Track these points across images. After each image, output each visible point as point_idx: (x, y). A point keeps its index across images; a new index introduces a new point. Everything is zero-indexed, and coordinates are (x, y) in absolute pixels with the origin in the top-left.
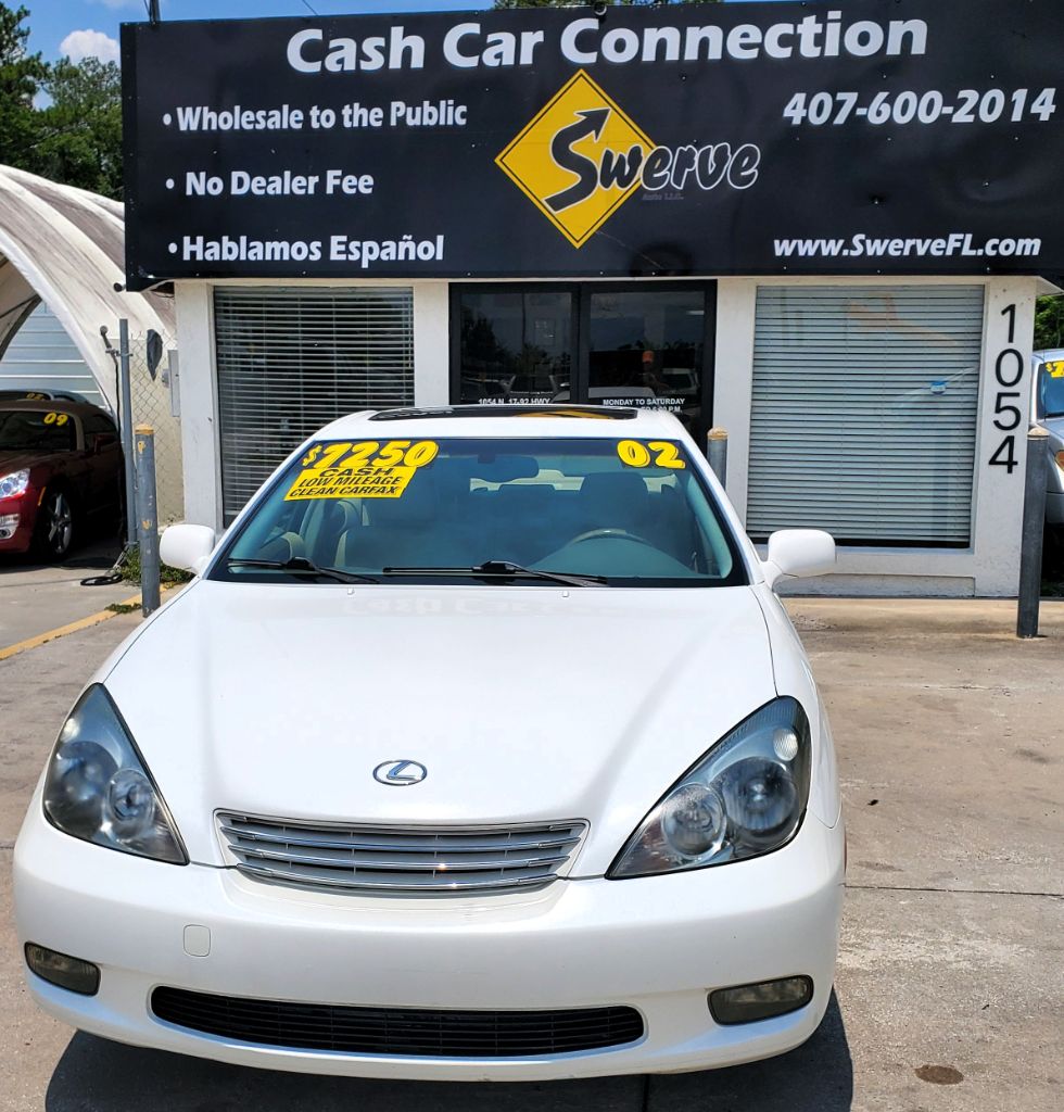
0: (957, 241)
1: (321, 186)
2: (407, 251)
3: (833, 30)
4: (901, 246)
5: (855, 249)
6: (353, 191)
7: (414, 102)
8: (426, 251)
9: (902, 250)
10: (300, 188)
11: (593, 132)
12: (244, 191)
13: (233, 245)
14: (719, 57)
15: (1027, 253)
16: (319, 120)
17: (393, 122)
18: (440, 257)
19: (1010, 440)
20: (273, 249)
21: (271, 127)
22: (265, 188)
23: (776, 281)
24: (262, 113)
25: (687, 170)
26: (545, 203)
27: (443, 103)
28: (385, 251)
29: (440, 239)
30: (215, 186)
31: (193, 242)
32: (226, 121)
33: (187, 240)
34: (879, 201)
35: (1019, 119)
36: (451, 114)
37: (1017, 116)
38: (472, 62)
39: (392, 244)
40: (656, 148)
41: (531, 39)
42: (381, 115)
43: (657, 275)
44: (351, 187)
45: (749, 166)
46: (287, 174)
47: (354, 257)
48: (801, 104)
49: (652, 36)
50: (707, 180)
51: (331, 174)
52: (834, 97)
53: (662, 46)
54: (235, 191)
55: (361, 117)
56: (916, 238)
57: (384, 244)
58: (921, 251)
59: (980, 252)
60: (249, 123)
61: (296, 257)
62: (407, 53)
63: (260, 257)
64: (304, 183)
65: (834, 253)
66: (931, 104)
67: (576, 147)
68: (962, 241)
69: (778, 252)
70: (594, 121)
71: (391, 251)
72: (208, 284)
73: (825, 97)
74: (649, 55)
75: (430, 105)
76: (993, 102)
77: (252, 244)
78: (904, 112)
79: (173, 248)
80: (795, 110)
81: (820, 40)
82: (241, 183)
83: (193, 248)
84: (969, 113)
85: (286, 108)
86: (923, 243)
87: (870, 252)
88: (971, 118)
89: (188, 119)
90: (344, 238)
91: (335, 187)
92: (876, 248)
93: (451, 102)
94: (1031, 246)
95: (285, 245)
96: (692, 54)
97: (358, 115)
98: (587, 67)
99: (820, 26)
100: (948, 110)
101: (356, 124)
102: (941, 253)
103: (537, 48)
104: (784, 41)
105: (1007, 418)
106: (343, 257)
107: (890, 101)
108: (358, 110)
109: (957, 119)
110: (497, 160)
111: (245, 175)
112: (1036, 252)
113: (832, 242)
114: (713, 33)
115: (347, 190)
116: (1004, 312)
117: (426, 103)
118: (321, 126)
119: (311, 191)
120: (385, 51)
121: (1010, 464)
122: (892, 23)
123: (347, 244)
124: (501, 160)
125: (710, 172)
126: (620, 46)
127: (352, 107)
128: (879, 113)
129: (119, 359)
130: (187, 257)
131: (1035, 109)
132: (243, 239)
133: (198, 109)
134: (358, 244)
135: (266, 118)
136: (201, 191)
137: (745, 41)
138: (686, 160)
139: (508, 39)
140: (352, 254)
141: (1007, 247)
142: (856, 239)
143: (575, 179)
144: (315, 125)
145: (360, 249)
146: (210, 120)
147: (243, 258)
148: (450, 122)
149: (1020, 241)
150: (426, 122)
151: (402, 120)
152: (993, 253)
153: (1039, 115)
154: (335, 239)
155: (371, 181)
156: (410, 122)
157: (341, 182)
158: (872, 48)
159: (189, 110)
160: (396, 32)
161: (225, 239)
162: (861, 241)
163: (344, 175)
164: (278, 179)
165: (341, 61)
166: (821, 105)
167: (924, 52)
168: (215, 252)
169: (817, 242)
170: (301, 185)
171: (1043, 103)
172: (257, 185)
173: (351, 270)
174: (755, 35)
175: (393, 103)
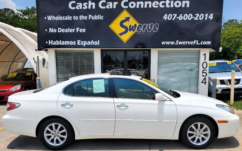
2: (92, 43)
3: (172, 2)
6: (82, 32)
7: (93, 15)
8: (96, 43)
9: (185, 43)
11: (127, 21)
12: (60, 32)
14: (151, 7)
15: (208, 44)
16: (75, 18)
17: (89, 19)
18: (99, 44)
19: (205, 78)
20: (66, 43)
21: (66, 19)
22: (65, 31)
23: (162, 49)
24: (64, 17)
25: (145, 28)
27: (99, 15)
29: (99, 41)
31: (51, 41)
32: (57, 18)
33: (49, 41)
34: (181, 34)
36: (100, 17)
37: (206, 19)
38: (104, 8)
40: (139, 24)
41: (115, 3)
42: (87, 17)
43: (140, 48)
44: (81, 31)
45: (157, 28)
46: (69, 28)
47: (82, 44)
49: (138, 3)
51: (77, 28)
52: (172, 15)
53: (140, 5)
54: (59, 31)
57: (88, 42)
58: (189, 44)
59: (200, 44)
60: (61, 19)
61: (71, 44)
62: (92, 6)
63: (64, 44)
64: (72, 30)
65: (173, 44)
66: (190, 16)
67: (124, 24)
68: (196, 42)
69: (162, 44)
70: (127, 19)
72: (54, 49)
74: (138, 7)
76: (202, 16)
77: (62, 42)
78: (185, 18)
79: (47, 42)
80: (165, 17)
81: (170, 4)
83: (51, 42)
85: (68, 16)
87: (179, 44)
88: (198, 19)
90: (80, 41)
91: (78, 31)
92: (181, 43)
95: (69, 42)
96: (146, 7)
98: (126, 9)
99: (170, 2)
100: (194, 17)
101: (82, 19)
102: (192, 44)
103: (117, 5)
104: (163, 4)
105: (205, 74)
106: (80, 44)
107: (183, 16)
109: (195, 19)
110: (109, 26)
111: (61, 29)
112: (210, 44)
113: (172, 42)
114: (150, 3)
116: (204, 55)
117: (96, 15)
119: (74, 32)
120: (88, 5)
121: (205, 83)
122: (183, 1)
124: (110, 26)
125: (150, 29)
126: (132, 5)
127: (81, 16)
128: (181, 18)
129: (37, 64)
130: (49, 44)
132: (60, 41)
133: (52, 16)
135: (65, 18)
136: (52, 32)
139: (111, 3)
140: (82, 43)
141: (205, 43)
143: (124, 30)
145: (83, 43)
146: (54, 18)
147: (60, 44)
148: (100, 19)
149: (207, 42)
150: (96, 19)
151: (91, 18)
152: (202, 44)
153: (210, 18)
154: (78, 41)
155: (85, 30)
156: (93, 19)
158: (179, 6)
159: (50, 16)
160: (90, 2)
161: (57, 41)
162: (178, 42)
163: (80, 29)
164: (67, 29)
165: (79, 7)
166: (170, 16)
167: (189, 7)
168: (55, 43)
169: (170, 42)
170: (71, 30)
171: (211, 16)
172: (63, 30)
173: (81, 46)
174: (158, 3)
175: (89, 15)
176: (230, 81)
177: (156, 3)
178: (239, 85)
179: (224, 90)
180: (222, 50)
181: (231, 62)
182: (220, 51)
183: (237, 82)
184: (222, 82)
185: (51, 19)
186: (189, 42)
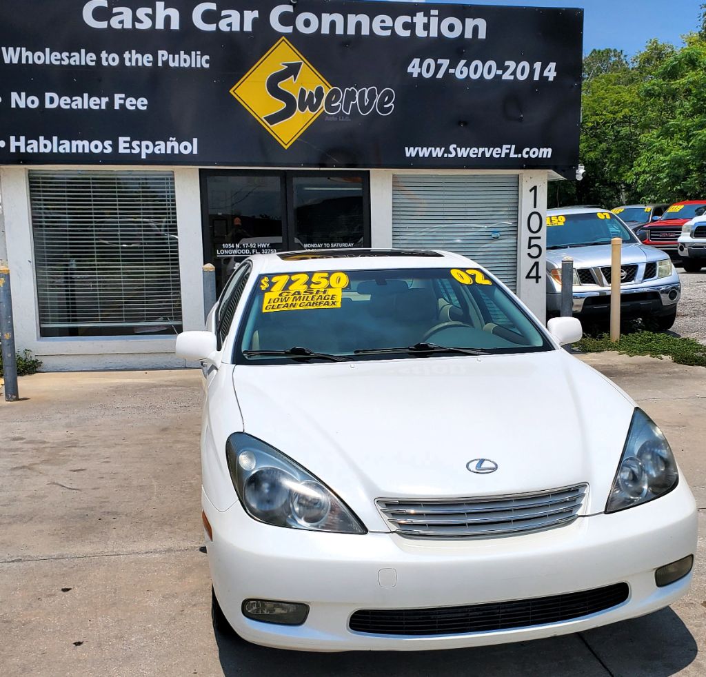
0: (507, 149)
1: (111, 104)
2: (173, 147)
3: (434, 21)
4: (476, 152)
5: (451, 153)
6: (134, 108)
7: (174, 51)
8: (186, 148)
9: (477, 154)
10: (96, 105)
11: (293, 76)
12: (54, 106)
13: (48, 142)
14: (368, 33)
15: (545, 156)
16: (107, 60)
17: (160, 64)
18: (195, 152)
19: (536, 264)
20: (77, 146)
21: (73, 63)
22: (70, 104)
23: (404, 172)
24: (65, 54)
25: (352, 103)
26: (264, 120)
27: (193, 53)
28: (157, 148)
29: (195, 140)
30: (33, 102)
31: (18, 140)
32: (39, 58)
33: (13, 138)
34: (465, 124)
35: (537, 79)
36: (199, 60)
38: (212, 28)
39: (162, 143)
40: (332, 88)
41: (251, 15)
42: (151, 58)
43: (336, 167)
44: (132, 105)
45: (388, 102)
46: (86, 95)
47: (137, 151)
48: (417, 65)
49: (327, 18)
50: (364, 109)
51: (117, 96)
52: (436, 62)
53: (333, 24)
54: (48, 105)
55: (137, 60)
56: (485, 147)
57: (157, 143)
58: (488, 155)
59: (520, 156)
60: (56, 60)
61: (94, 151)
62: (168, 19)
63: (68, 151)
64: (98, 102)
65: (440, 155)
66: (490, 68)
67: (282, 85)
68: (510, 149)
69: (408, 155)
70: (292, 70)
71: (161, 148)
72: (25, 168)
73: (430, 61)
74: (325, 30)
75: (185, 54)
76: (523, 68)
77: (61, 142)
78: (475, 72)
79: (2, 144)
80: (414, 68)
81: (427, 27)
82: (52, 100)
83: (18, 144)
84: (511, 74)
85: (83, 51)
86: (489, 150)
87: (460, 156)
88: (512, 78)
89: (11, 56)
90: (128, 139)
91: (120, 104)
92: (463, 153)
93: (199, 53)
94: (546, 152)
95: (86, 143)
96: (351, 31)
97: (133, 58)
98: (286, 35)
99: (426, 18)
100: (500, 72)
101: (134, 64)
102: (498, 156)
103: (255, 21)
104: (406, 26)
105: (535, 251)
106: (128, 151)
107: (468, 65)
108: (135, 55)
109: (504, 77)
110: (231, 91)
111: (55, 96)
112: (549, 156)
113: (438, 149)
114: (364, 19)
115: (129, 107)
116: (531, 191)
117: (182, 53)
118: (109, 64)
119: (103, 107)
120: (152, 17)
121: (537, 278)
122: (467, 19)
123: (130, 143)
124: (234, 91)
125: (366, 104)
126: (307, 23)
127: (130, 53)
128: (461, 72)
130: (13, 150)
131: (546, 73)
132: (55, 139)
133: (18, 49)
134: (138, 143)
135: (69, 58)
136: (22, 105)
137: (383, 25)
138: (350, 96)
139: (235, 15)
140: (134, 149)
141: (534, 153)
142: (452, 147)
143: (282, 105)
144: (105, 63)
145: (140, 146)
146: (27, 57)
147: (55, 151)
148: (199, 66)
149: (541, 149)
150: (183, 64)
151: (166, 63)
152: (526, 156)
153: (548, 77)
154: (121, 139)
155: (146, 102)
156: (171, 64)
157: (125, 102)
158: (456, 33)
159: (11, 49)
160: (160, 6)
161: (41, 138)
162: (454, 149)
163: (127, 97)
164: (79, 99)
165: (121, 22)
166: (429, 66)
167: (485, 38)
168: (34, 147)
169: (430, 149)
170: (96, 103)
171: (549, 71)
172: (64, 102)
173: (134, 159)
174: (389, 21)
175: (159, 52)
176: (607, 271)
178: (633, 282)
179: (591, 300)
180: (583, 175)
181: (611, 214)
182: (579, 178)
183: (627, 276)
184: (586, 277)
185: (15, 61)
186: (486, 149)
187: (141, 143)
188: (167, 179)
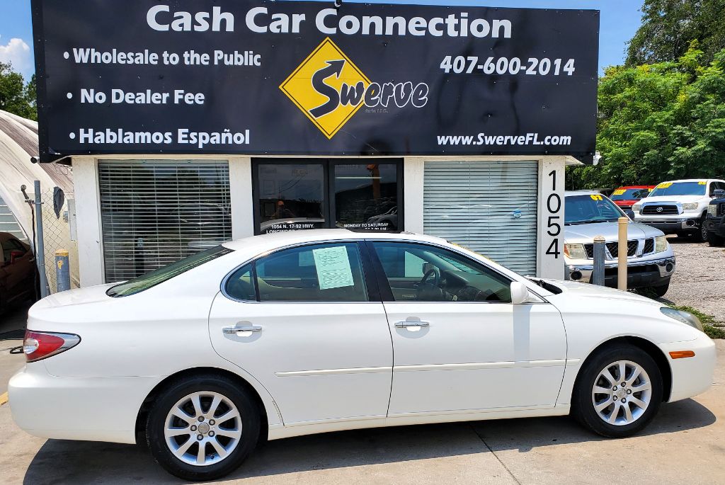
0: (530, 137)
1: (171, 99)
2: (227, 138)
3: (464, 22)
4: (502, 139)
5: (479, 141)
6: (192, 102)
7: (229, 51)
8: (239, 139)
9: (503, 142)
10: (157, 100)
11: (336, 73)
12: (120, 101)
13: (114, 134)
14: (405, 34)
15: (565, 143)
16: (168, 59)
17: (216, 63)
18: (247, 142)
19: (556, 241)
20: (140, 137)
21: (137, 63)
22: (134, 99)
23: (434, 158)
24: (133, 54)
25: (389, 97)
26: (310, 113)
27: (246, 53)
28: (212, 139)
29: (247, 132)
30: (101, 98)
31: (86, 132)
32: (107, 58)
33: (82, 131)
34: (491, 115)
36: (251, 59)
37: (557, 73)
38: (263, 30)
39: (217, 134)
40: (371, 84)
41: (298, 18)
42: (208, 58)
43: (374, 155)
44: (190, 100)
45: (422, 96)
46: (149, 92)
47: (194, 141)
48: (449, 62)
49: (367, 20)
50: (401, 102)
51: (177, 92)
52: (466, 58)
53: (373, 26)
54: (114, 101)
55: (195, 59)
56: (510, 135)
57: (213, 134)
58: (513, 143)
59: (542, 143)
60: (122, 60)
61: (156, 141)
62: (223, 22)
63: (132, 142)
64: (160, 97)
65: (469, 143)
66: (515, 64)
67: (326, 81)
68: (533, 137)
69: (440, 143)
70: (336, 67)
71: (217, 138)
72: (95, 158)
73: (462, 58)
74: (366, 31)
75: (239, 53)
76: (545, 65)
77: (126, 134)
78: (502, 68)
79: (72, 136)
80: (446, 65)
81: (457, 28)
82: (118, 96)
83: (86, 136)
84: (534, 70)
85: (147, 51)
86: (514, 138)
87: (487, 143)
88: (535, 73)
89: (81, 56)
90: (187, 130)
91: (180, 99)
92: (490, 140)
93: (251, 52)
94: (567, 140)
95: (148, 134)
96: (389, 32)
97: (193, 58)
98: (331, 36)
99: (457, 20)
100: (524, 68)
101: (192, 63)
102: (522, 143)
103: (302, 23)
104: (438, 27)
105: (554, 230)
106: (186, 142)
107: (494, 62)
108: (193, 55)
109: (528, 72)
110: (280, 87)
111: (120, 92)
112: (569, 143)
113: (467, 137)
114: (401, 21)
115: (187, 102)
116: (550, 175)
117: (236, 52)
118: (170, 63)
119: (164, 102)
120: (210, 20)
121: (556, 253)
122: (494, 21)
123: (188, 134)
124: (283, 87)
125: (402, 97)
126: (349, 25)
127: (189, 53)
128: (489, 68)
129: (34, 206)
130: (82, 141)
131: (565, 69)
132: (120, 131)
133: (88, 50)
134: (196, 134)
135: (134, 57)
136: (91, 100)
137: (418, 26)
138: (388, 91)
139: (284, 17)
140: (192, 140)
141: (555, 140)
142: (480, 136)
143: (326, 99)
144: (166, 62)
145: (197, 137)
146: (96, 57)
147: (120, 142)
148: (251, 64)
149: (561, 137)
150: (237, 63)
151: (221, 61)
152: (549, 143)
153: (567, 72)
154: (180, 131)
155: (203, 97)
156: (226, 63)
157: (184, 97)
158: (484, 33)
159: (81, 50)
160: (217, 10)
161: (108, 130)
162: (482, 137)
163: (186, 93)
164: (143, 94)
165: (181, 25)
166: (460, 62)
167: (510, 37)
168: (101, 138)
169: (460, 137)
170: (157, 98)
171: (569, 67)
172: (129, 98)
173: (192, 149)
174: (423, 23)
175: (215, 51)
176: (613, 246)
177: (418, 23)
178: (634, 256)
181: (602, 196)
182: (596, 163)
183: (630, 251)
185: (85, 61)
186: (512, 137)
187: (198, 134)
188: (223, 167)
